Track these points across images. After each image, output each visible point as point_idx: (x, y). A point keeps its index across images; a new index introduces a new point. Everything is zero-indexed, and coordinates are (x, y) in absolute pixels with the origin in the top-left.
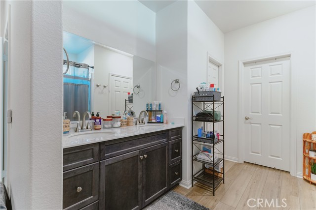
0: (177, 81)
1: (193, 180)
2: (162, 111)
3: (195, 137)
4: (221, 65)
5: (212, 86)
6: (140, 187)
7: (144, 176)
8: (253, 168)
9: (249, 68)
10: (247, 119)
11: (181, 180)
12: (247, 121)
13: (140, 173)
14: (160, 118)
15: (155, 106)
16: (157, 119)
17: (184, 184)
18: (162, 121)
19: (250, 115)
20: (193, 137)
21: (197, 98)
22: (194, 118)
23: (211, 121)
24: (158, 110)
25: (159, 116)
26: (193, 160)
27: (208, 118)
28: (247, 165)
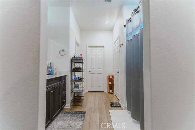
0: (63, 51)
1: (71, 103)
2: (52, 67)
3: (72, 80)
4: (79, 45)
5: (81, 55)
6: (51, 109)
7: (52, 103)
8: (92, 93)
9: (90, 49)
10: (90, 72)
11: (66, 104)
12: (90, 73)
13: (51, 101)
14: (51, 71)
15: (47, 64)
16: (49, 72)
17: (67, 106)
18: (52, 73)
19: (91, 70)
20: (71, 80)
21: (73, 60)
22: (72, 71)
23: (81, 72)
24: (49, 66)
25: (51, 70)
26: (71, 92)
27: (79, 70)
28: (90, 93)
